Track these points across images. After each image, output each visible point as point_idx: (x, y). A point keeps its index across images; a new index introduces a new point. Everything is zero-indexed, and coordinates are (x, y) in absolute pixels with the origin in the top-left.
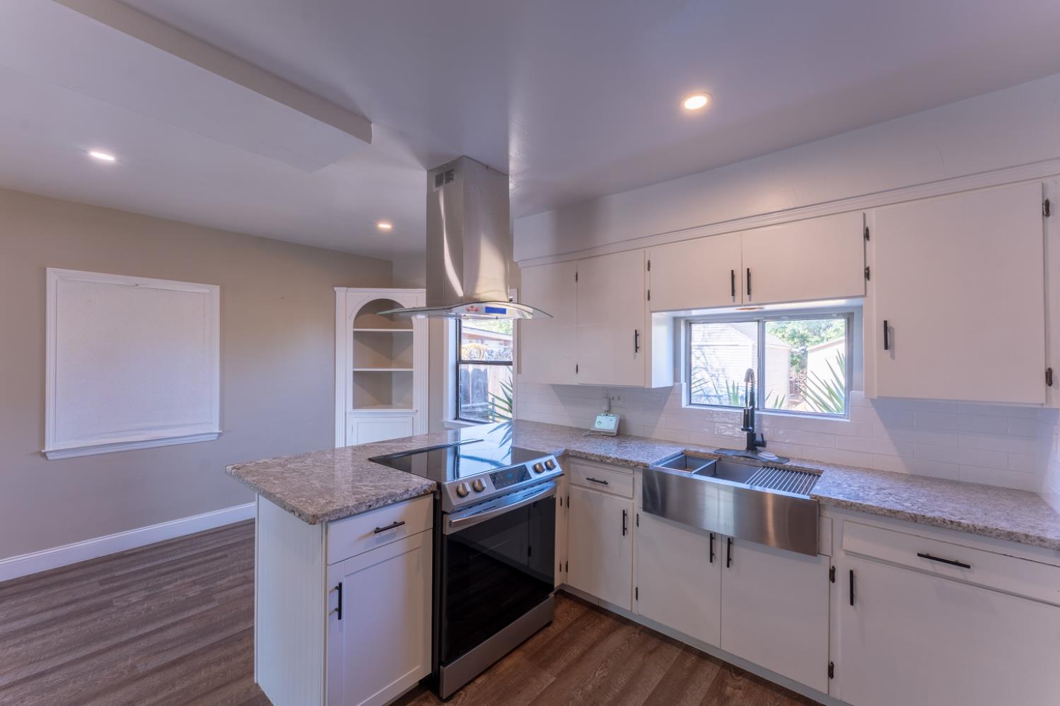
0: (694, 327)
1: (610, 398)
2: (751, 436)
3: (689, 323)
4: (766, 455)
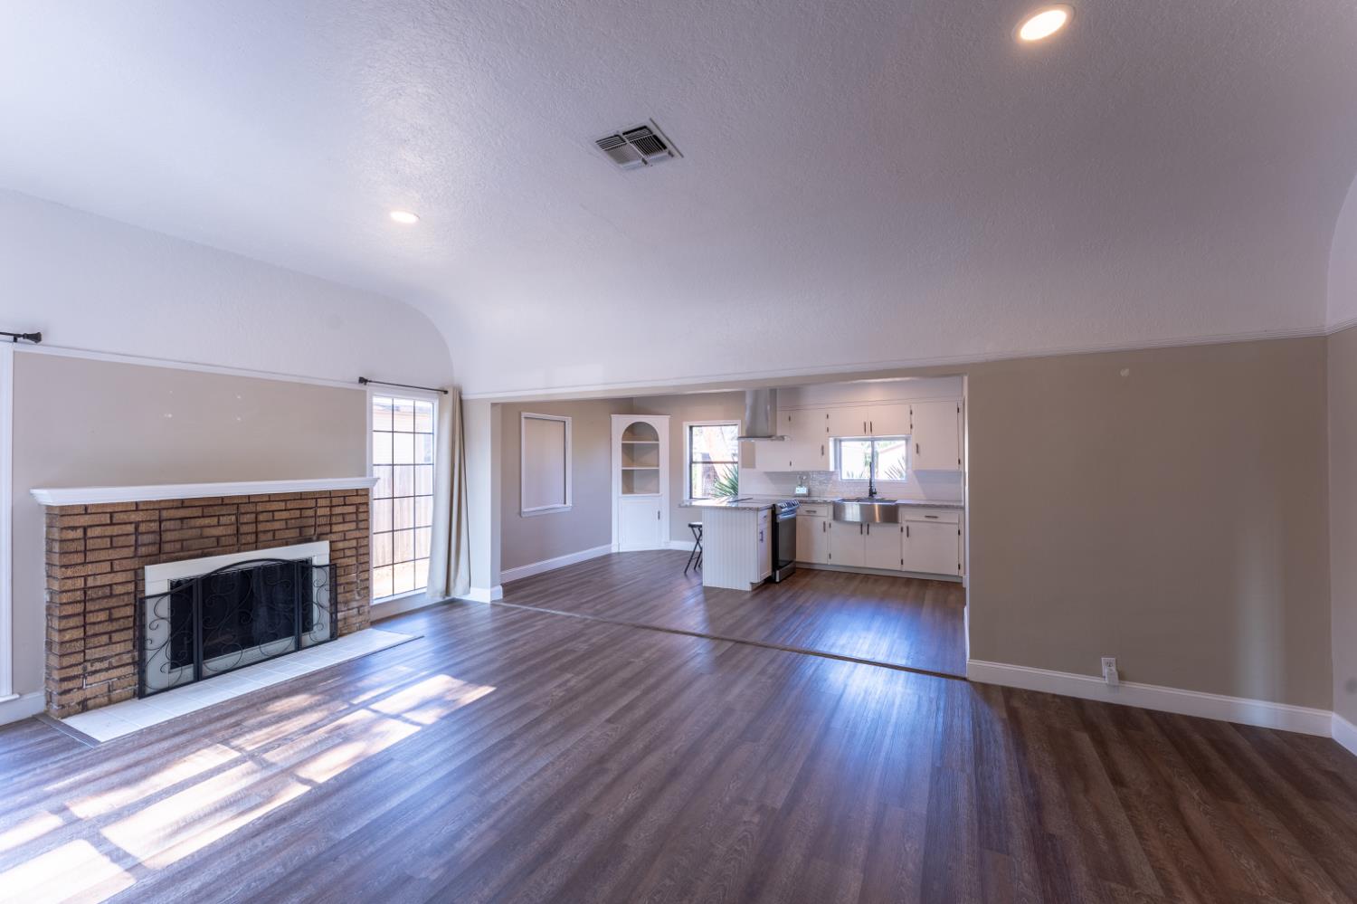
0: (843, 443)
1: (802, 477)
2: (871, 490)
3: (840, 441)
4: (876, 497)
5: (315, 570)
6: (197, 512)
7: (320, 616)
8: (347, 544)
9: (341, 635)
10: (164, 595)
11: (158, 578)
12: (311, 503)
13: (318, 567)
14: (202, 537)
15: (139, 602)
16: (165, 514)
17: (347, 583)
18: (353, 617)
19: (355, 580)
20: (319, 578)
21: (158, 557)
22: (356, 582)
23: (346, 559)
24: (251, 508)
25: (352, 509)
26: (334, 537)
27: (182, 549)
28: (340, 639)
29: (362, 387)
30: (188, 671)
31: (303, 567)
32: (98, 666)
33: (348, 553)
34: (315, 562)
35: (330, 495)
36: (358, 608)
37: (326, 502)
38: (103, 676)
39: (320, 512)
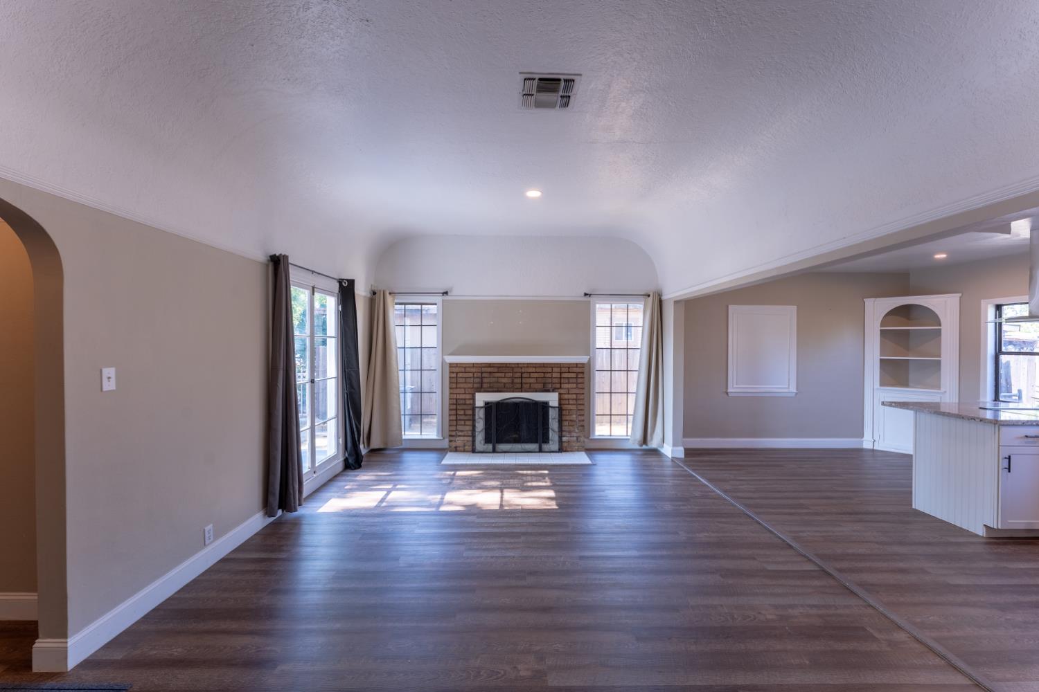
5: (550, 409)
6: (496, 370)
7: (553, 436)
8: (570, 396)
9: (565, 451)
10: (482, 407)
11: (481, 399)
12: (550, 370)
13: (552, 407)
14: (498, 382)
15: (474, 408)
16: (484, 370)
17: (571, 420)
18: (574, 442)
19: (575, 419)
20: (553, 414)
21: (481, 389)
22: (575, 421)
23: (570, 406)
24: (519, 370)
25: (573, 375)
26: (562, 391)
27: (490, 387)
28: (563, 453)
29: (587, 299)
30: (490, 447)
31: (543, 406)
32: (460, 434)
33: (571, 402)
34: (551, 404)
35: (560, 366)
36: (577, 437)
37: (558, 370)
38: (462, 438)
39: (554, 375)
